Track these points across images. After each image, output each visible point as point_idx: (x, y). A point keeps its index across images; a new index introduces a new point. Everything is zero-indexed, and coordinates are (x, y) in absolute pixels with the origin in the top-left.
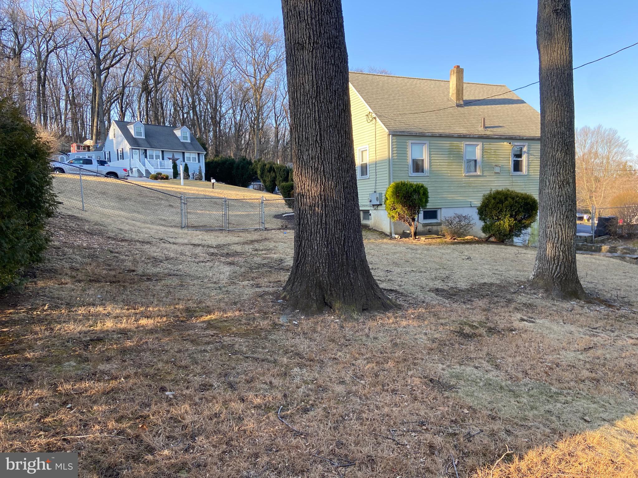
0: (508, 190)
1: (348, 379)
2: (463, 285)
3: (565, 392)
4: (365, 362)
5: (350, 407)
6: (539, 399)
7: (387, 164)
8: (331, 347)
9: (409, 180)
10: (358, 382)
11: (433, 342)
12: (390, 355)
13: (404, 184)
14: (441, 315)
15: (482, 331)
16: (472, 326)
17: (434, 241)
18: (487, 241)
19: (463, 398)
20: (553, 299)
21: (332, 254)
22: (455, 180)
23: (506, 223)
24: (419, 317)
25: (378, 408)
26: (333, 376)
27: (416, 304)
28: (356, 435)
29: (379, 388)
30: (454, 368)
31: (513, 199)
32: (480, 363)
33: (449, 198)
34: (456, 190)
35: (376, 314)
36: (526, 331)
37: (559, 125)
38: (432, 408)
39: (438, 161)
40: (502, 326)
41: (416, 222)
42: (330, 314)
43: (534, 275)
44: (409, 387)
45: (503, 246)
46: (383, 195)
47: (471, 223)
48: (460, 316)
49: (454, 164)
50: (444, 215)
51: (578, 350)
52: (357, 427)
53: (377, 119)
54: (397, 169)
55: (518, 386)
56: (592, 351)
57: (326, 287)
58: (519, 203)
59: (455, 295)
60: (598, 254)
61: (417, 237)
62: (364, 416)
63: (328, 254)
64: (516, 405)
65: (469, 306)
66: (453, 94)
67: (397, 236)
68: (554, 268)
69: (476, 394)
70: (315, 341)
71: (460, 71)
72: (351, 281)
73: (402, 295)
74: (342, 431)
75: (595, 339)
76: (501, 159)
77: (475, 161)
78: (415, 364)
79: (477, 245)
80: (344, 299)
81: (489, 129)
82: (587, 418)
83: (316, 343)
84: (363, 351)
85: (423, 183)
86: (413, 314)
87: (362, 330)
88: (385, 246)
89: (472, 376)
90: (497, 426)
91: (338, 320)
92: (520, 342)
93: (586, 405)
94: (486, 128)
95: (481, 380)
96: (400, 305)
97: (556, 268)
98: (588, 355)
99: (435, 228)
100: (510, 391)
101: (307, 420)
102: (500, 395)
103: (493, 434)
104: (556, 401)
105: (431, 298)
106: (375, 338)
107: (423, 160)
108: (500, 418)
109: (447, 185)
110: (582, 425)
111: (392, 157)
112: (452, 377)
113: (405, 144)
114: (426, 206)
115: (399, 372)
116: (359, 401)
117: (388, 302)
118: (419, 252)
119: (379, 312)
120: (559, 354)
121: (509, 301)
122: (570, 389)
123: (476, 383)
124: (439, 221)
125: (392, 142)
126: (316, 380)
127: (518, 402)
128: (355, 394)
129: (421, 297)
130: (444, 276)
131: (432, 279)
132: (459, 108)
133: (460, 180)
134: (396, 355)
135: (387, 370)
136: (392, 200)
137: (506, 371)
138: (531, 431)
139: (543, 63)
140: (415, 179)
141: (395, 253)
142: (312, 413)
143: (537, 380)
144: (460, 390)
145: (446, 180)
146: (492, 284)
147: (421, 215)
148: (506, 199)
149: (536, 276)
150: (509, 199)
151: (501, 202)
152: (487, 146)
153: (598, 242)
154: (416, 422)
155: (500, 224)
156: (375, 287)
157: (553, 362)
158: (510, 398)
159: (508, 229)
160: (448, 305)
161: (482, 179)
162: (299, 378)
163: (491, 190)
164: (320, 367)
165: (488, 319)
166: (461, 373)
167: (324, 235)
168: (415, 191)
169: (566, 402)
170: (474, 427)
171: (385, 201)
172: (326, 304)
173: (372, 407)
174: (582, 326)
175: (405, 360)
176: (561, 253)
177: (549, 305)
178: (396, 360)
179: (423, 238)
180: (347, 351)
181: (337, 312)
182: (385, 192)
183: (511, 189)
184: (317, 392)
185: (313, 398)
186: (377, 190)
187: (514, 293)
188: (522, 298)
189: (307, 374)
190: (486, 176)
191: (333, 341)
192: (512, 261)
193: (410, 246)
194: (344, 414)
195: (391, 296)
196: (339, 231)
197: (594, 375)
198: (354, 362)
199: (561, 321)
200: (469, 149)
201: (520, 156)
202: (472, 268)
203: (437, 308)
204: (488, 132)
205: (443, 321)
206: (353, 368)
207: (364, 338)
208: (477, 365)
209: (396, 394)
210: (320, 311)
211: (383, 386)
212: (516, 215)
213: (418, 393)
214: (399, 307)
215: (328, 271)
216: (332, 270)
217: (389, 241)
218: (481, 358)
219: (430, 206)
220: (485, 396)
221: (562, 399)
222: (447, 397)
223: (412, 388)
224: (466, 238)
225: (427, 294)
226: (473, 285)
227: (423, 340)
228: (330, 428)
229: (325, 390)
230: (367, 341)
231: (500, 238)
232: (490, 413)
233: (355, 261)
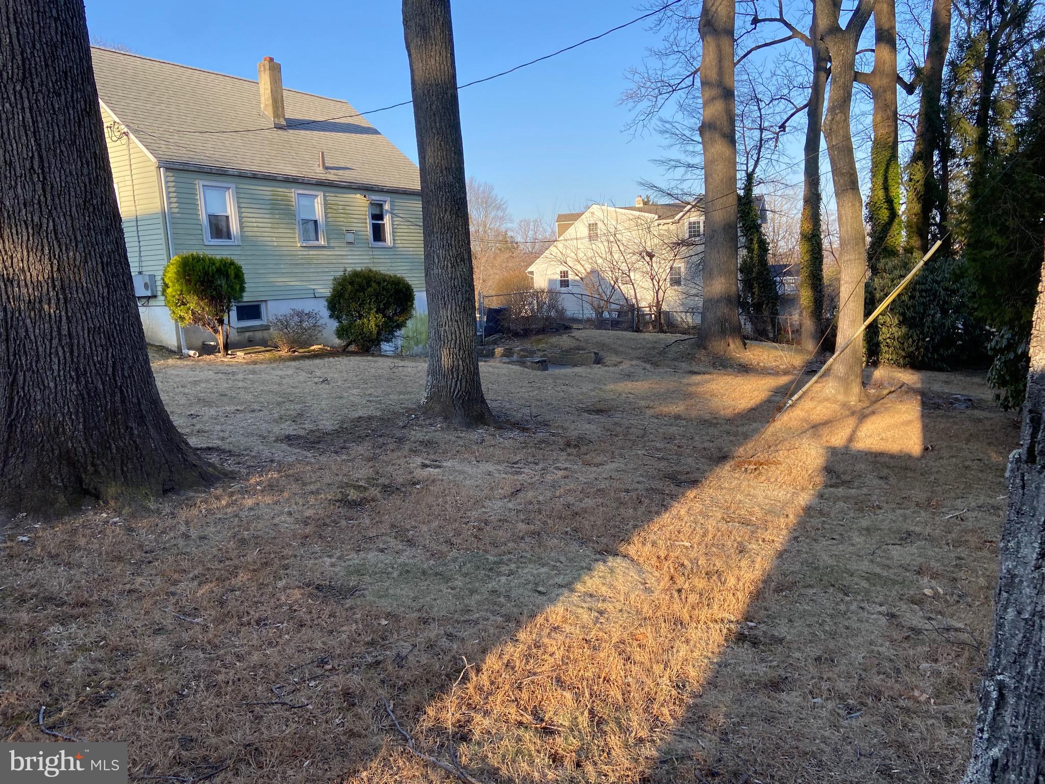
0: (370, 271)
1: (168, 622)
2: (328, 424)
3: (505, 558)
4: (196, 583)
5: (186, 669)
6: (476, 576)
7: (160, 221)
8: (118, 570)
9: (207, 252)
10: (192, 623)
11: (306, 524)
12: (236, 562)
13: (197, 259)
14: (307, 478)
15: (374, 492)
16: (358, 488)
17: (261, 356)
18: (344, 352)
19: (375, 602)
20: (456, 429)
21: (88, 394)
22: (286, 253)
23: (372, 322)
24: (271, 487)
25: (239, 657)
26: (138, 624)
27: (261, 466)
28: (213, 717)
29: (232, 623)
30: (349, 560)
31: (379, 283)
32: (385, 542)
33: (278, 284)
34: (288, 270)
35: (192, 494)
36: (434, 481)
37: (444, 172)
38: (332, 632)
39: (254, 220)
40: (400, 480)
41: (226, 327)
42: (97, 510)
43: (427, 398)
44: (285, 608)
45: (370, 358)
46: (158, 278)
47: (319, 323)
48: (337, 475)
49: (282, 226)
50: (272, 311)
51: (505, 497)
52: (210, 701)
53: (131, 136)
54: (182, 232)
55: (445, 565)
56: (521, 495)
57: (82, 460)
58: (387, 290)
59: (319, 443)
60: (492, 360)
61: (229, 352)
62: (220, 678)
63: (81, 395)
64: (449, 593)
65: (344, 457)
66: (266, 106)
67: (192, 353)
68: (453, 384)
69: (391, 591)
70: (80, 566)
71: (275, 69)
72: (135, 442)
73: (231, 455)
74: (185, 719)
75: (520, 477)
76: (355, 221)
77: (316, 222)
78: (286, 567)
79: (331, 359)
80: (126, 477)
81: (332, 171)
82: (540, 589)
83: (82, 570)
84: (185, 564)
85: (233, 257)
86: (258, 484)
87: (173, 528)
88: (173, 372)
89: (379, 565)
90: (433, 631)
91: (117, 519)
92: (430, 500)
93: (535, 572)
94: (327, 168)
95: (393, 568)
96: (231, 472)
97: (456, 384)
98: (518, 501)
99: (259, 335)
100: (436, 574)
101: (106, 717)
102: (426, 583)
103: (431, 646)
104: (499, 574)
105: (281, 452)
106: (203, 538)
107: (227, 217)
108: (434, 619)
109: (274, 262)
110: (539, 599)
111: (170, 208)
112: (350, 573)
113: (191, 186)
114: (242, 297)
115: (261, 586)
116: (202, 656)
117: (211, 470)
118: (240, 376)
119: (196, 491)
120: (484, 507)
121: (401, 440)
122: (510, 553)
123: (388, 574)
124: (265, 323)
125: (167, 182)
126: (104, 638)
127: (452, 589)
128: (192, 645)
129: (266, 453)
130: (294, 413)
131: (276, 421)
132: (280, 132)
133: (295, 253)
134: (249, 559)
135: (239, 589)
136: (177, 287)
137: (424, 547)
138: (481, 626)
139: (417, 73)
140: (217, 251)
141: (196, 383)
142: (114, 702)
143: (467, 549)
144: (366, 592)
145: (270, 252)
146: (370, 418)
147: (234, 314)
148: (369, 284)
149: (430, 398)
150: (374, 284)
151: (362, 289)
152: (331, 198)
153: (488, 343)
154: (313, 662)
155: (363, 323)
156: (183, 446)
157: (480, 521)
158: (439, 584)
159: (375, 331)
160: (313, 460)
161: (329, 253)
162: (66, 643)
163: (345, 270)
164: (106, 613)
165: (378, 473)
166: (362, 565)
167: (68, 359)
168: (219, 271)
169: (511, 573)
170: (403, 643)
171: (164, 291)
172: (87, 492)
173: (229, 659)
174: (499, 462)
175: (266, 563)
176: (461, 362)
177: (453, 438)
178: (251, 568)
179: (240, 354)
180: (154, 572)
181: (112, 503)
182: (161, 273)
183: (374, 269)
184: (112, 662)
185: (107, 675)
186: (144, 269)
187: (404, 427)
188: (417, 434)
189: (81, 634)
190: (333, 247)
191: (119, 559)
192: (388, 379)
193: (220, 368)
194: (179, 687)
195: (214, 459)
196: (100, 349)
197: (532, 527)
198: (172, 589)
199: (473, 459)
200: (304, 202)
201: (380, 217)
202: (334, 395)
203: (298, 468)
204: (331, 176)
205: (312, 487)
206: (173, 600)
207: (181, 543)
208: (381, 546)
209: (265, 625)
210: (75, 507)
211: (240, 617)
212: (384, 309)
213: (302, 613)
214: (232, 476)
215: (85, 427)
216: (92, 425)
217: (179, 362)
218: (386, 534)
219: (248, 297)
220: (405, 592)
221: (504, 569)
222: (351, 608)
223: (290, 609)
224: (312, 348)
225: (274, 447)
226: (343, 422)
227: (286, 523)
228: (160, 718)
229: (127, 653)
230: (187, 545)
231: (363, 346)
232: (419, 615)
233: (139, 404)
